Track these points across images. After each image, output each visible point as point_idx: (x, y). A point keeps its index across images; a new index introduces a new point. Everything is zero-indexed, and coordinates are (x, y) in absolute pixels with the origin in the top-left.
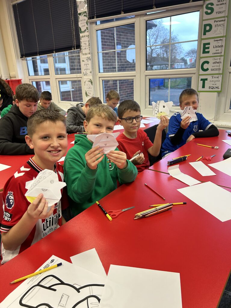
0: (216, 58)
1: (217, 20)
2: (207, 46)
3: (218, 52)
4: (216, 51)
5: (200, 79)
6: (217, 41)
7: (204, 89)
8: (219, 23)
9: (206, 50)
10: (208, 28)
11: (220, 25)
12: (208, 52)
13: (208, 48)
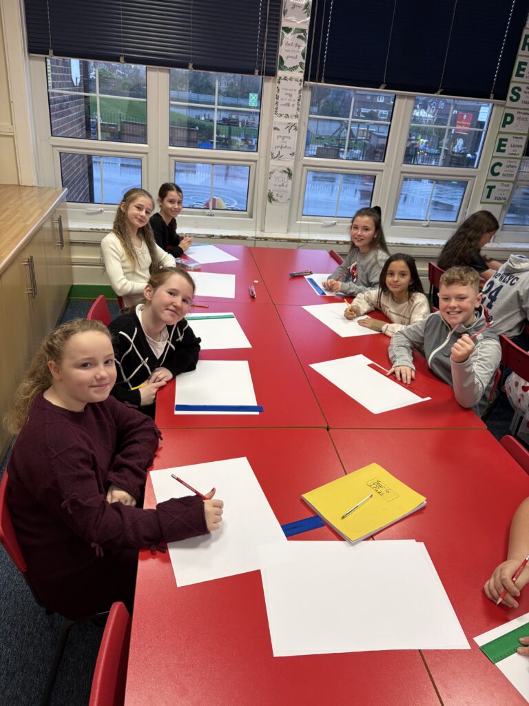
0: (511, 160)
1: (521, 111)
2: (503, 143)
3: (514, 153)
4: (514, 151)
5: (486, 186)
6: (517, 138)
7: (488, 200)
8: (522, 116)
9: (502, 148)
10: (509, 119)
11: (523, 119)
12: (504, 151)
13: (505, 145)
